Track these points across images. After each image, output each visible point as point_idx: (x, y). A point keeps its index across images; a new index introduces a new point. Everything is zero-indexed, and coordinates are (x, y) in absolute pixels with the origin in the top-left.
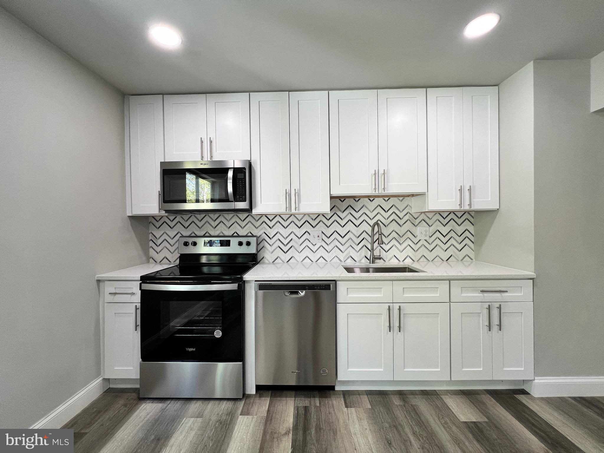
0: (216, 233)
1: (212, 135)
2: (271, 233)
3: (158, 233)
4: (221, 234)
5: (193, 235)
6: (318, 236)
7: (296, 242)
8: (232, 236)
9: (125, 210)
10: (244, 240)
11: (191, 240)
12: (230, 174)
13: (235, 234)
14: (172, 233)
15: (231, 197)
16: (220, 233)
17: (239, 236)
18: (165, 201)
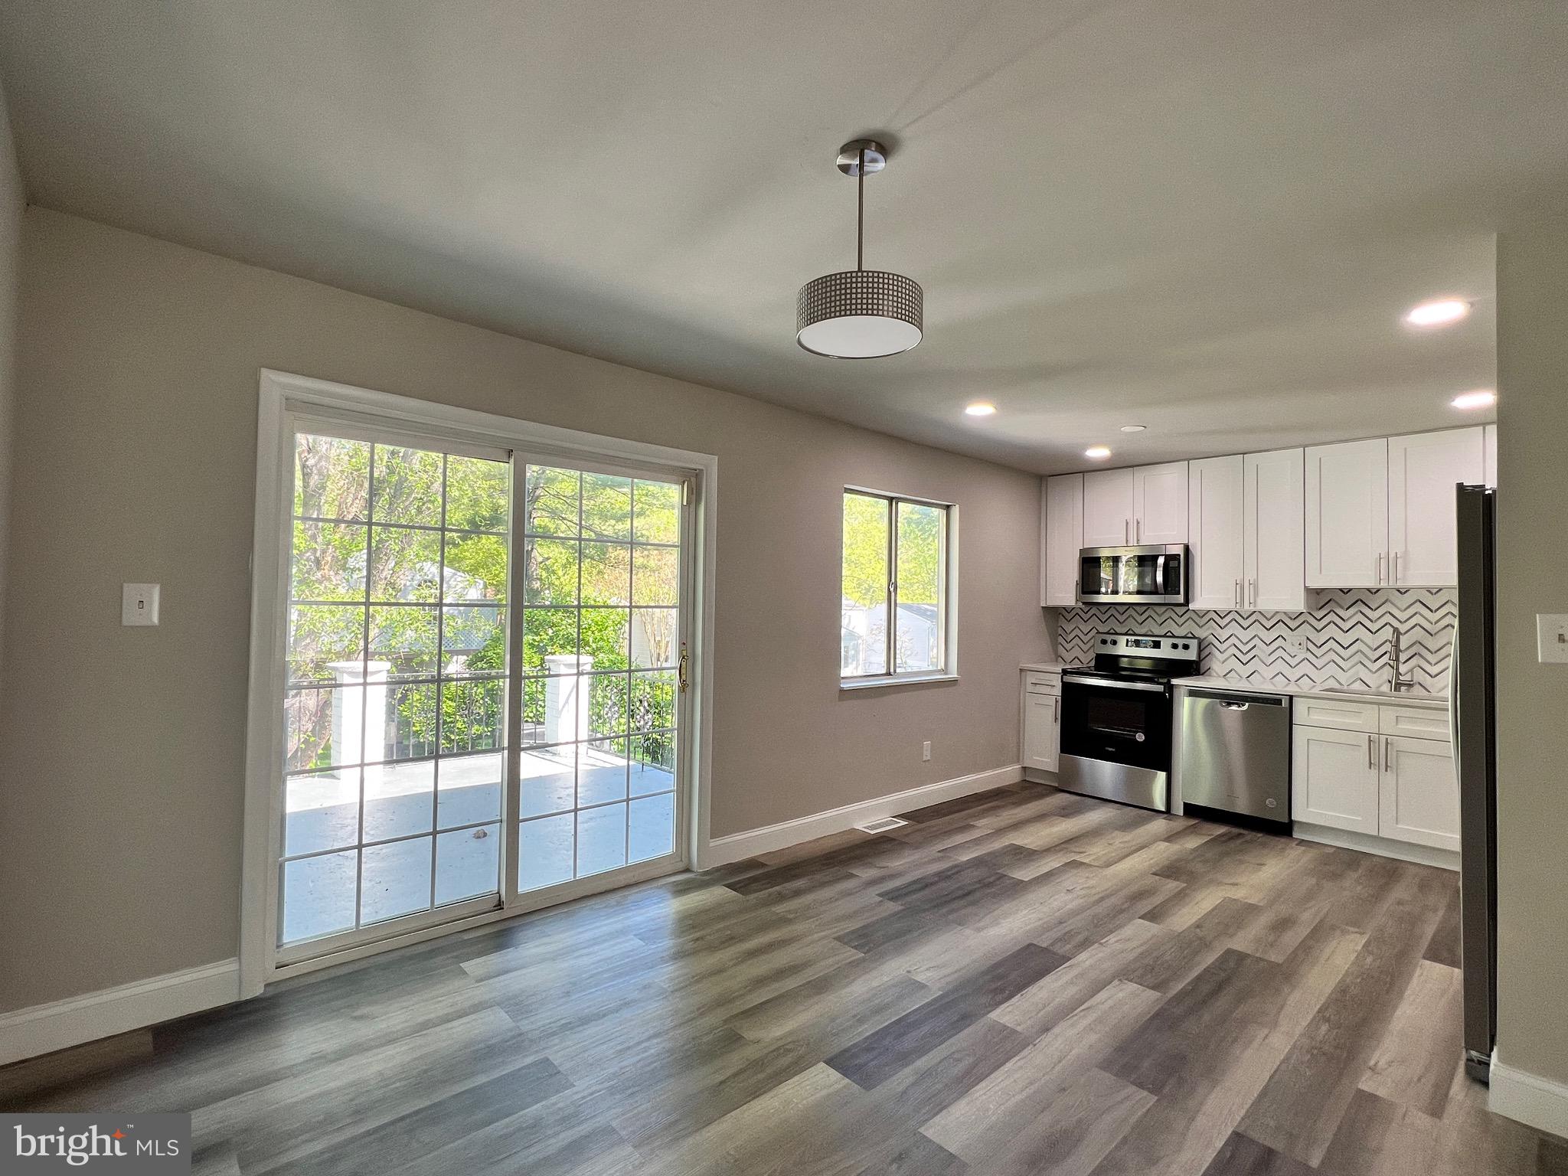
0: (1143, 631)
1: (1139, 516)
2: (1224, 634)
3: (1069, 627)
4: (1150, 633)
5: (1112, 631)
6: (1300, 644)
7: (1262, 650)
8: (1165, 636)
9: (1039, 602)
10: (1180, 642)
11: (1109, 638)
12: (1161, 561)
13: (1169, 634)
14: (1085, 628)
15: (1161, 589)
16: (1147, 632)
17: (1174, 636)
18: (1084, 592)
